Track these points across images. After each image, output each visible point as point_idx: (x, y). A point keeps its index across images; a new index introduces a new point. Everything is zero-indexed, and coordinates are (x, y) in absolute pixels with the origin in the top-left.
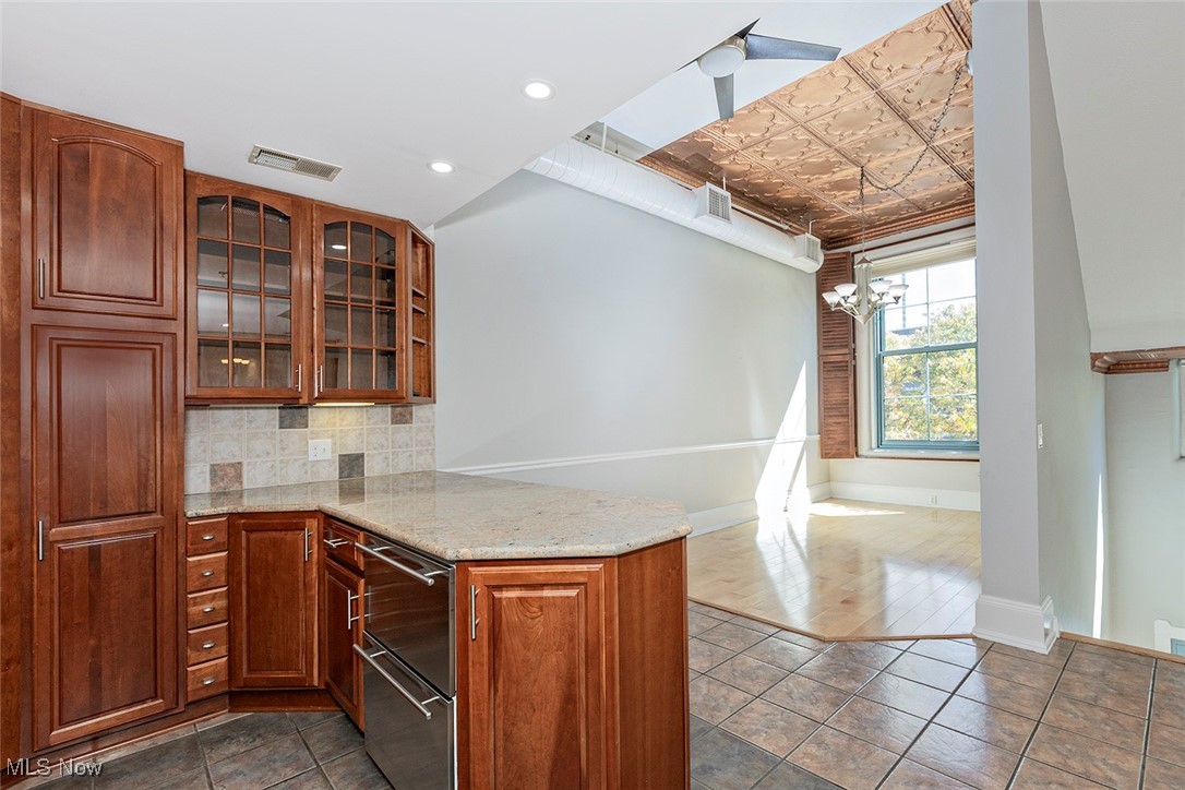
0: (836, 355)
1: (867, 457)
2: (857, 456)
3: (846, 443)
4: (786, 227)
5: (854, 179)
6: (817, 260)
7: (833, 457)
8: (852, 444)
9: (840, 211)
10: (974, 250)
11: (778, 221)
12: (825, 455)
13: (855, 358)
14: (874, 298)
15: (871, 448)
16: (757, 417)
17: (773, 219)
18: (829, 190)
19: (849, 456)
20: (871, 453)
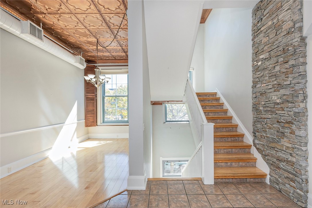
0: (90, 96)
1: (100, 126)
2: (97, 125)
3: (93, 122)
4: (72, 52)
5: (95, 42)
6: (83, 65)
7: (90, 126)
8: (95, 122)
9: (91, 52)
10: (128, 72)
11: (69, 49)
12: (87, 126)
13: (96, 97)
14: (101, 80)
15: (101, 123)
17: (67, 48)
18: (87, 43)
19: (95, 126)
20: (101, 125)
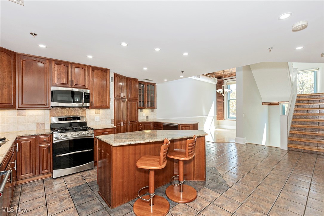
0: (220, 100)
1: (226, 120)
2: (224, 120)
3: (222, 117)
6: (216, 82)
7: (220, 120)
8: (223, 117)
12: (218, 119)
13: (224, 100)
15: (227, 118)
16: (204, 112)
19: (222, 120)
